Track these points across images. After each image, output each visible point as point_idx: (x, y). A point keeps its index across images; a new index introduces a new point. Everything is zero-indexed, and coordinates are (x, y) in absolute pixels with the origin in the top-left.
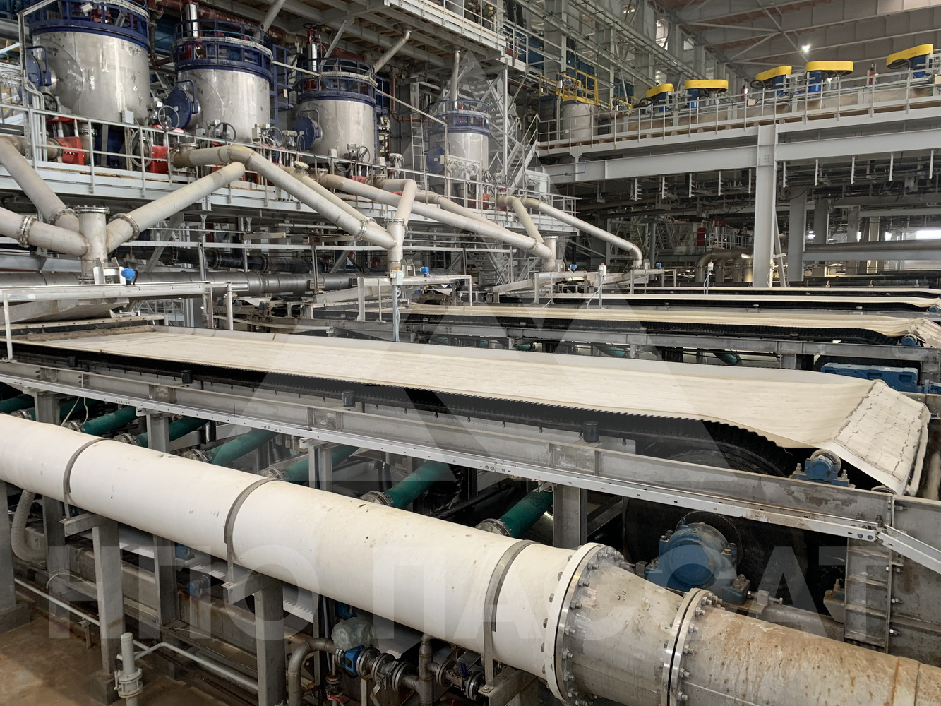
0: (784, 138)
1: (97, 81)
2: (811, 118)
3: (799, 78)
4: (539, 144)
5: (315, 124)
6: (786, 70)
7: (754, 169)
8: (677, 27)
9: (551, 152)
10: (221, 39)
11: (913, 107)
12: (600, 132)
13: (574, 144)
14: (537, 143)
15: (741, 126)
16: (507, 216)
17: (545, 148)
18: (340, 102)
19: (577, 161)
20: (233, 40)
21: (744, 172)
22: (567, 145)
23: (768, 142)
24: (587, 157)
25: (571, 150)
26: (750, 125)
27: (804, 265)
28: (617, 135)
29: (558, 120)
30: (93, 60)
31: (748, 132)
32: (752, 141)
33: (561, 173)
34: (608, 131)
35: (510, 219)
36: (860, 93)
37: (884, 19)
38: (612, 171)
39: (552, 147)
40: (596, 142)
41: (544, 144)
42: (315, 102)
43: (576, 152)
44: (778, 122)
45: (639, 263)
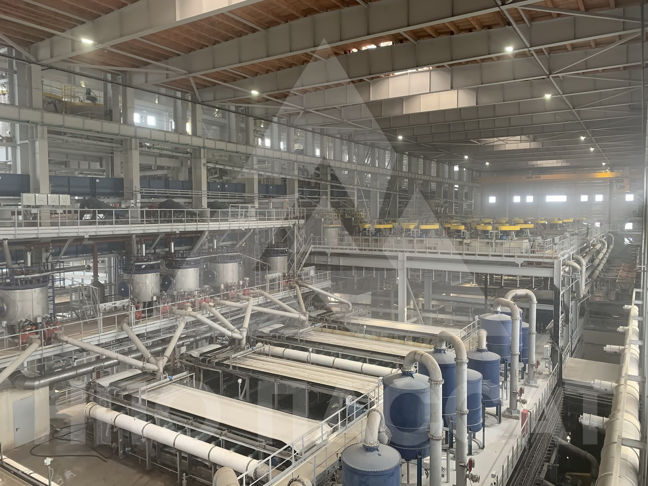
3: (417, 231)
5: (215, 273)
7: (397, 269)
9: (318, 250)
12: (339, 245)
13: (328, 248)
14: (312, 245)
15: (392, 251)
17: (316, 248)
18: (225, 264)
19: (329, 255)
20: (188, 259)
21: (394, 269)
22: (325, 248)
23: (402, 259)
24: (333, 254)
26: (396, 251)
28: (345, 247)
29: (322, 237)
31: (395, 254)
33: (322, 261)
38: (343, 262)
39: (319, 248)
40: (337, 248)
43: (329, 252)
45: (351, 308)
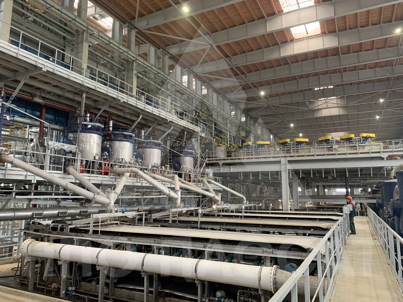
0: (290, 162)
1: (90, 147)
2: (297, 156)
3: (292, 143)
4: (208, 159)
5: (144, 156)
6: (288, 140)
7: (281, 172)
8: (248, 117)
9: (212, 162)
10: (122, 133)
11: (328, 155)
12: (228, 156)
13: (220, 160)
14: (207, 159)
15: (275, 157)
16: (200, 184)
17: (210, 160)
18: (152, 149)
19: (221, 165)
20: (125, 133)
21: (277, 172)
22: (217, 160)
23: (284, 163)
24: (224, 164)
25: (219, 162)
26: (278, 157)
27: (299, 203)
28: (234, 158)
29: (214, 152)
30: (89, 141)
31: (278, 159)
32: (279, 162)
33: (216, 170)
34: (231, 156)
35: (201, 186)
36: (311, 150)
37: (317, 118)
38: (233, 169)
39: (212, 160)
40: (227, 159)
41: (209, 159)
42: (144, 149)
43: (221, 162)
44: (287, 157)
45: (245, 202)
